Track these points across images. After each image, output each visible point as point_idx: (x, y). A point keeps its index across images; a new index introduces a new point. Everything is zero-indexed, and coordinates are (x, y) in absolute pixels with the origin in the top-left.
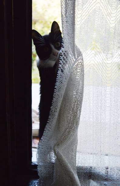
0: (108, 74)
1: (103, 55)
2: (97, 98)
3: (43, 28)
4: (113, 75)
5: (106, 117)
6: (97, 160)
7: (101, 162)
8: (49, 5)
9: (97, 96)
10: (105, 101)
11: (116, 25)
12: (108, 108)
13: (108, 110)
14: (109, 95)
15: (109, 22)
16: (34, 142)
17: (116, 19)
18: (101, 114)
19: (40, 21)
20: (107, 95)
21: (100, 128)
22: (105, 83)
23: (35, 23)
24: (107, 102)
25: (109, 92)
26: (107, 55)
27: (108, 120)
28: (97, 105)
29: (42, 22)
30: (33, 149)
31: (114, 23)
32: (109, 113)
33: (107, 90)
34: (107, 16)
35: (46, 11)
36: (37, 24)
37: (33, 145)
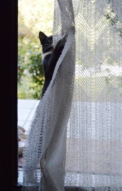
0: (92, 89)
1: (87, 71)
2: (83, 112)
3: (30, 42)
4: (97, 90)
5: (92, 132)
6: (84, 177)
7: (87, 179)
8: (36, 20)
9: (83, 111)
10: (90, 115)
11: (96, 42)
12: (94, 122)
13: (94, 124)
14: (94, 110)
15: (89, 40)
16: (20, 161)
17: (95, 37)
18: (87, 129)
19: (27, 35)
20: (92, 110)
21: (87, 143)
22: (90, 98)
23: (22, 38)
24: (92, 116)
25: (94, 107)
26: (90, 71)
27: (94, 134)
28: (83, 120)
29: (29, 37)
30: (19, 169)
31: (95, 41)
32: (94, 127)
33: (92, 105)
34: (87, 35)
35: (33, 25)
36: (25, 38)
37: (19, 165)
